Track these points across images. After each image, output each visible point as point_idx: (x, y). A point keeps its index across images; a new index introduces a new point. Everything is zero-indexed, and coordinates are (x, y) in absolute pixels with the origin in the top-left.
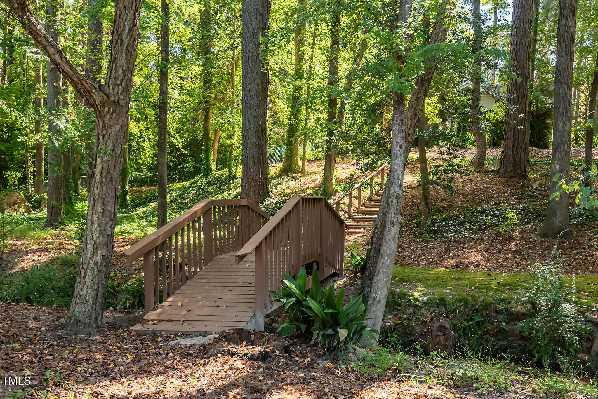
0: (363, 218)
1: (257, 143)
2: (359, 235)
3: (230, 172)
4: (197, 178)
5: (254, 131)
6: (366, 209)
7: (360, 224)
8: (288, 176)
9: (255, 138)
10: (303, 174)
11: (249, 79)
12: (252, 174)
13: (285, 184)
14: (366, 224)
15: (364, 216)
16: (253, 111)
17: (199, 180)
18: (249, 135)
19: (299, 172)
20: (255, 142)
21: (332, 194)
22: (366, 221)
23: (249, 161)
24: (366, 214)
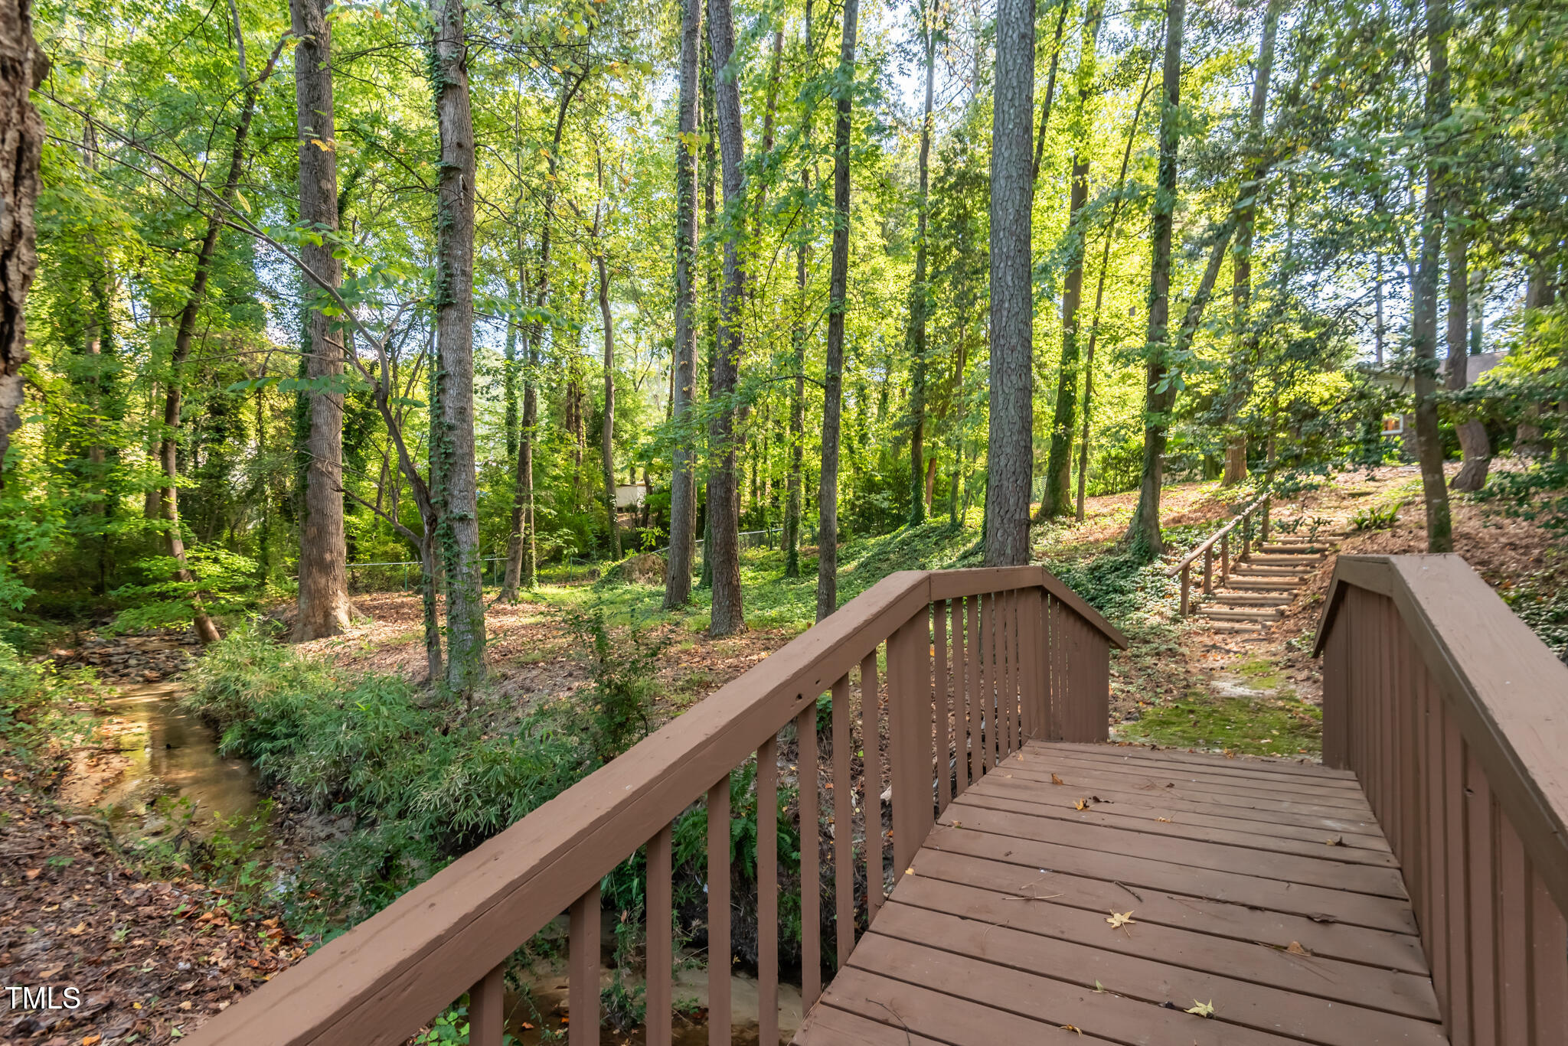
0: (1241, 598)
1: (1022, 443)
2: (1246, 636)
3: (954, 518)
4: (902, 528)
5: (1016, 419)
6: (1240, 578)
7: (1237, 610)
8: (1054, 523)
9: (1020, 432)
10: (1080, 516)
11: (1005, 313)
12: (1012, 509)
13: (1051, 535)
14: (1255, 611)
15: (1241, 594)
16: (1013, 377)
17: (904, 532)
18: (1006, 427)
19: (1072, 515)
20: (1018, 441)
21: (1158, 550)
22: (1252, 605)
23: (1005, 483)
24: (1246, 590)
